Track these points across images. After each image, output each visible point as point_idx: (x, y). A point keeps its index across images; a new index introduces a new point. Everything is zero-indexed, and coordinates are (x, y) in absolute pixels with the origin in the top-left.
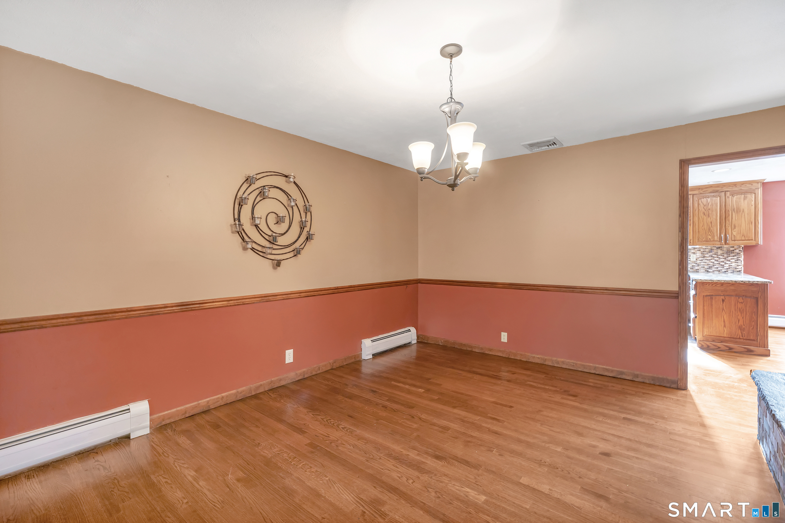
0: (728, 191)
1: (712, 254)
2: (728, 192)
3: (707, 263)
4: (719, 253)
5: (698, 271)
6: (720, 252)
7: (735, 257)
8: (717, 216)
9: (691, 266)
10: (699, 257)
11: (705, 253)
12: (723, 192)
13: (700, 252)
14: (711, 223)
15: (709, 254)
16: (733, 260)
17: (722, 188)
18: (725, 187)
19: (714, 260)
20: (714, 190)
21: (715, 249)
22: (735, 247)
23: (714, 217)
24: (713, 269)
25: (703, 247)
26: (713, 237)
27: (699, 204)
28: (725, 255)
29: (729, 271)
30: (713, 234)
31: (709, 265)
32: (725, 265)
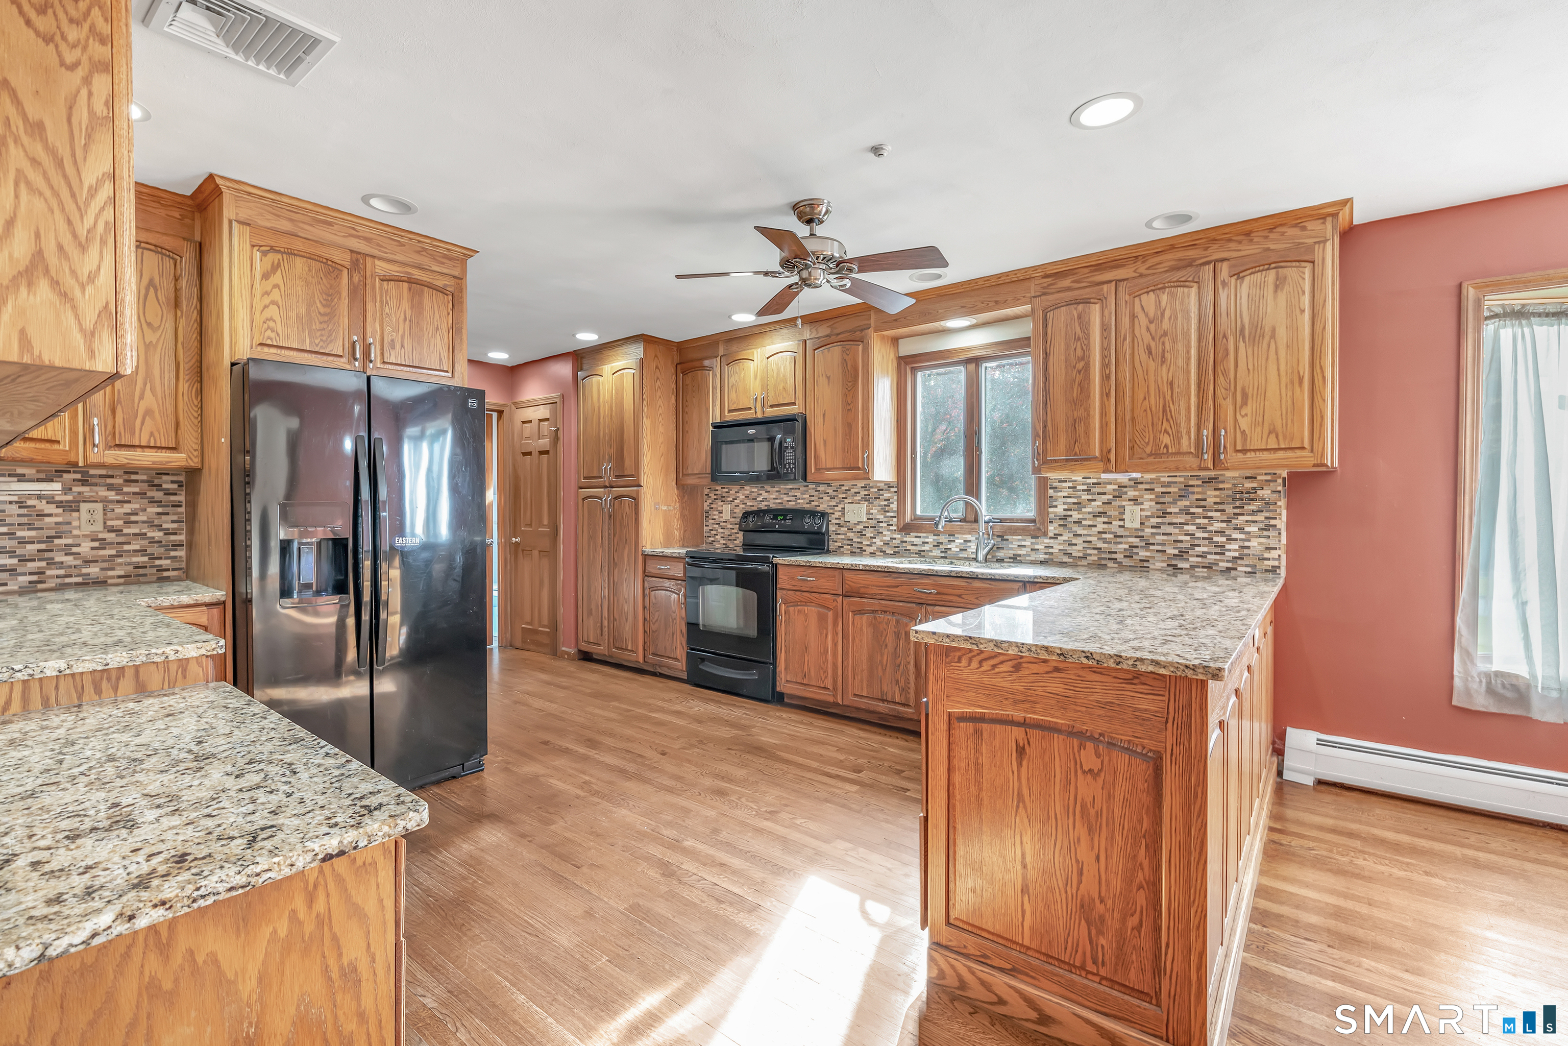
0: (1223, 260)
1: (1188, 503)
2: (1225, 265)
3: (1172, 538)
4: (1211, 501)
5: (1146, 564)
6: (1212, 496)
7: (1260, 517)
8: (1189, 359)
9: (1127, 546)
10: (1149, 514)
11: (1167, 499)
12: (1208, 263)
13: (1153, 497)
14: (1171, 384)
15: (1179, 503)
16: (1253, 529)
17: (1206, 249)
18: (1216, 246)
19: (1194, 528)
20: (1180, 260)
21: (1198, 486)
22: (1259, 478)
23: (1180, 362)
24: (1191, 559)
25: (1162, 479)
26: (1177, 438)
27: (1133, 317)
28: (1230, 509)
29: (1240, 569)
30: (1178, 425)
31: (1179, 545)
32: (1228, 547)
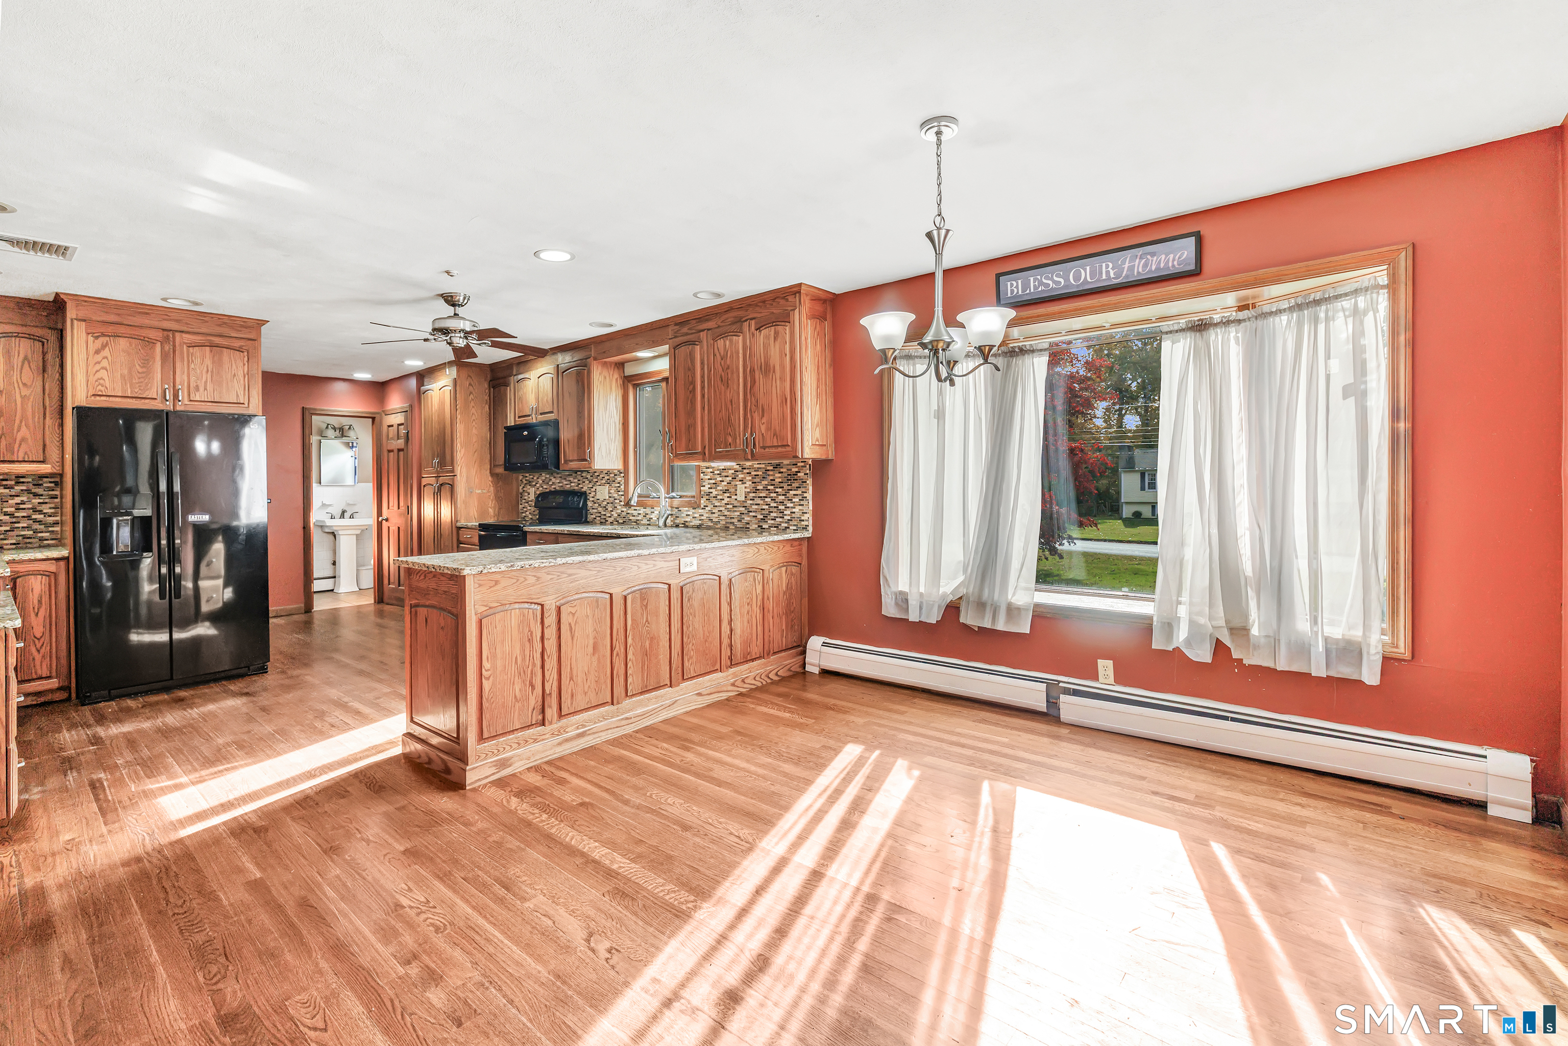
0: (754, 319)
1: (766, 483)
2: (753, 322)
3: (760, 507)
4: (778, 480)
5: (748, 526)
6: (778, 478)
7: (799, 492)
8: (739, 385)
9: (739, 514)
10: (749, 490)
11: (757, 480)
12: (746, 321)
13: (750, 478)
14: (731, 401)
15: (763, 482)
16: (796, 500)
17: (747, 310)
18: (751, 309)
19: (770, 499)
20: (735, 317)
21: (771, 470)
22: (799, 464)
23: (735, 387)
24: (769, 522)
25: (755, 466)
27: (715, 355)
28: (786, 487)
29: (791, 528)
30: (735, 430)
31: (763, 512)
32: (785, 512)
